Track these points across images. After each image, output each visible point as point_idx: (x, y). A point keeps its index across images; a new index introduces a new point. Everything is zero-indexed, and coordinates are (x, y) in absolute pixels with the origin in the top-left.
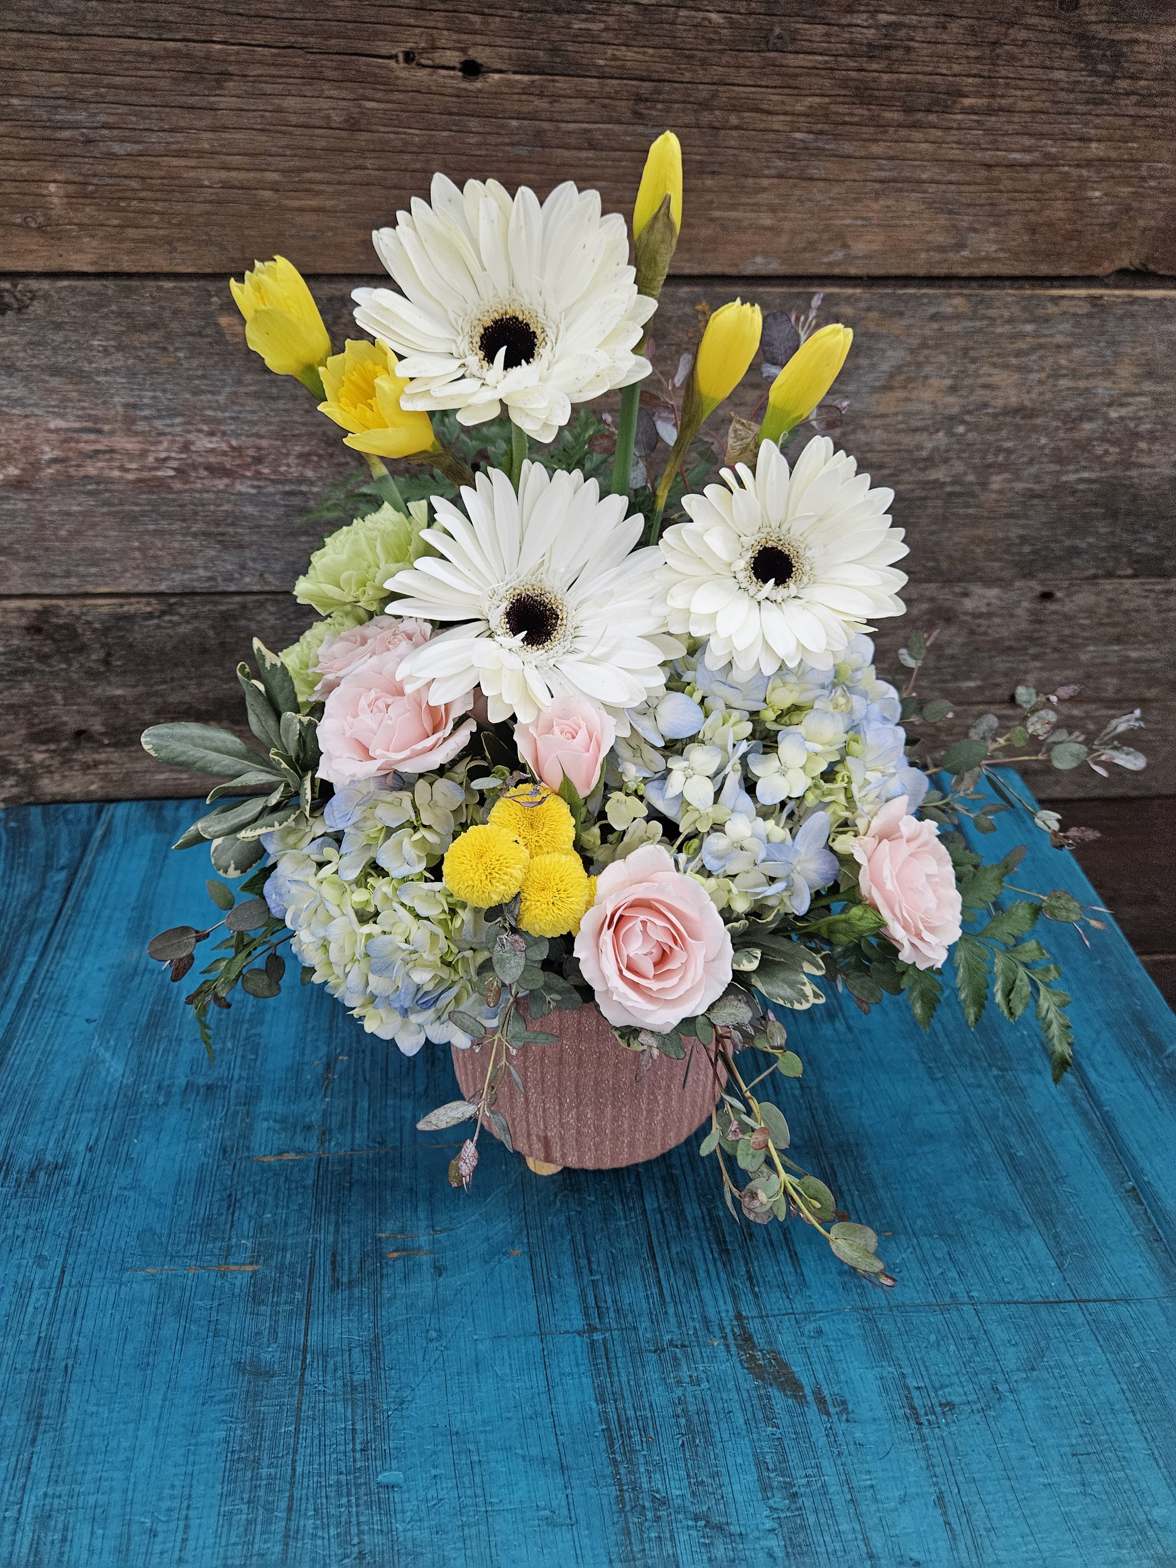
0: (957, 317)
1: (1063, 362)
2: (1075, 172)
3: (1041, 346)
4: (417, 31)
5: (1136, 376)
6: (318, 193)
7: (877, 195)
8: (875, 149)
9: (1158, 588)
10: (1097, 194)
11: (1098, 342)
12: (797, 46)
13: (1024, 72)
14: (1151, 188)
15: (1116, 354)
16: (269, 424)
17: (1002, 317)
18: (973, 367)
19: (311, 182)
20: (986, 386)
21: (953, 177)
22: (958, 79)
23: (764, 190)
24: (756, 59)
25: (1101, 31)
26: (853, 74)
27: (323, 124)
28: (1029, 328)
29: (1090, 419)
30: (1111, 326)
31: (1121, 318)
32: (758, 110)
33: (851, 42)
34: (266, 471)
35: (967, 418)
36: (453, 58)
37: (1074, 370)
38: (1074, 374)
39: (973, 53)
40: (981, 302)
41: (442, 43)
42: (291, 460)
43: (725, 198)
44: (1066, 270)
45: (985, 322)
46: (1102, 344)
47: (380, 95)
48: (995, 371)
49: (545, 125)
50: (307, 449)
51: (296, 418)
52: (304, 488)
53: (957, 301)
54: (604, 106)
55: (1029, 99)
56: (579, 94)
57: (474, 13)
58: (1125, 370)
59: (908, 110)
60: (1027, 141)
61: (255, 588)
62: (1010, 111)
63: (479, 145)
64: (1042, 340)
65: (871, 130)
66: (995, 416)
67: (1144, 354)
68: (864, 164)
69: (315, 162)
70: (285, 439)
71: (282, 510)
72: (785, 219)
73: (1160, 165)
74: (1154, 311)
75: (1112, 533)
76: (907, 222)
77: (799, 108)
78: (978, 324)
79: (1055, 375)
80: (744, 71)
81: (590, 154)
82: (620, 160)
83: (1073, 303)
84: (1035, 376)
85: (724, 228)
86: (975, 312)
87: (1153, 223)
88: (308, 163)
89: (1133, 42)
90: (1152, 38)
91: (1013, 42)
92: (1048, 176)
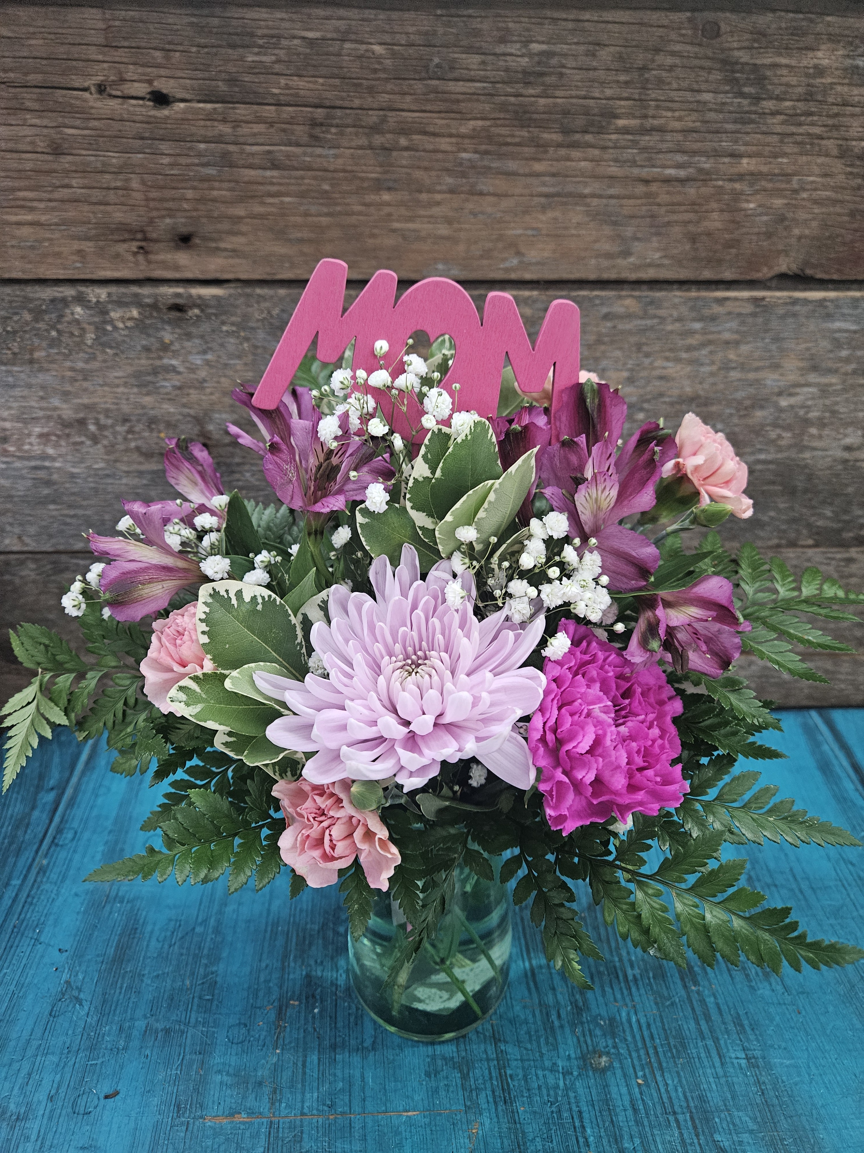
0: (629, 316)
1: (732, 356)
2: (728, 186)
3: (710, 342)
4: (105, 65)
5: (801, 369)
6: (32, 209)
7: (544, 208)
8: (538, 167)
9: (839, 556)
10: (752, 206)
11: (763, 339)
12: (456, 74)
13: (674, 94)
14: (804, 199)
15: (781, 350)
16: (10, 408)
17: (671, 316)
18: (647, 361)
19: (24, 199)
20: (661, 378)
21: (612, 191)
22: (611, 102)
23: (438, 204)
24: (419, 87)
25: (744, 57)
26: (512, 99)
27: (29, 148)
28: (697, 326)
29: (762, 407)
30: (774, 324)
31: (783, 317)
32: (425, 133)
33: (507, 70)
34: (12, 449)
35: (646, 406)
36: (141, 89)
37: (743, 364)
38: (743, 367)
39: (623, 78)
40: (652, 303)
41: (129, 76)
42: (33, 439)
43: (403, 211)
44: (728, 275)
45: (656, 321)
46: (767, 341)
47: (78, 123)
48: (670, 364)
49: (231, 148)
50: (46, 430)
51: (33, 404)
52: (47, 464)
53: (628, 302)
54: (284, 130)
55: (680, 119)
56: (259, 120)
57: (155, 49)
58: (791, 364)
59: (566, 131)
60: (680, 158)
61: (15, 548)
62: (661, 130)
63: (172, 165)
64: (711, 337)
65: (533, 150)
66: (672, 404)
67: (808, 349)
68: (529, 180)
69: (26, 183)
70: (25, 422)
71: (29, 483)
72: (460, 230)
73: (811, 179)
74: (814, 311)
75: (792, 508)
76: (574, 232)
77: (463, 130)
78: (649, 322)
79: (726, 367)
80: (408, 98)
81: (275, 173)
82: (303, 178)
83: (737, 304)
84: (706, 369)
85: (404, 238)
86: (645, 312)
87: (807, 232)
88: (20, 183)
89: (775, 66)
90: (793, 62)
91: (660, 67)
92: (703, 190)
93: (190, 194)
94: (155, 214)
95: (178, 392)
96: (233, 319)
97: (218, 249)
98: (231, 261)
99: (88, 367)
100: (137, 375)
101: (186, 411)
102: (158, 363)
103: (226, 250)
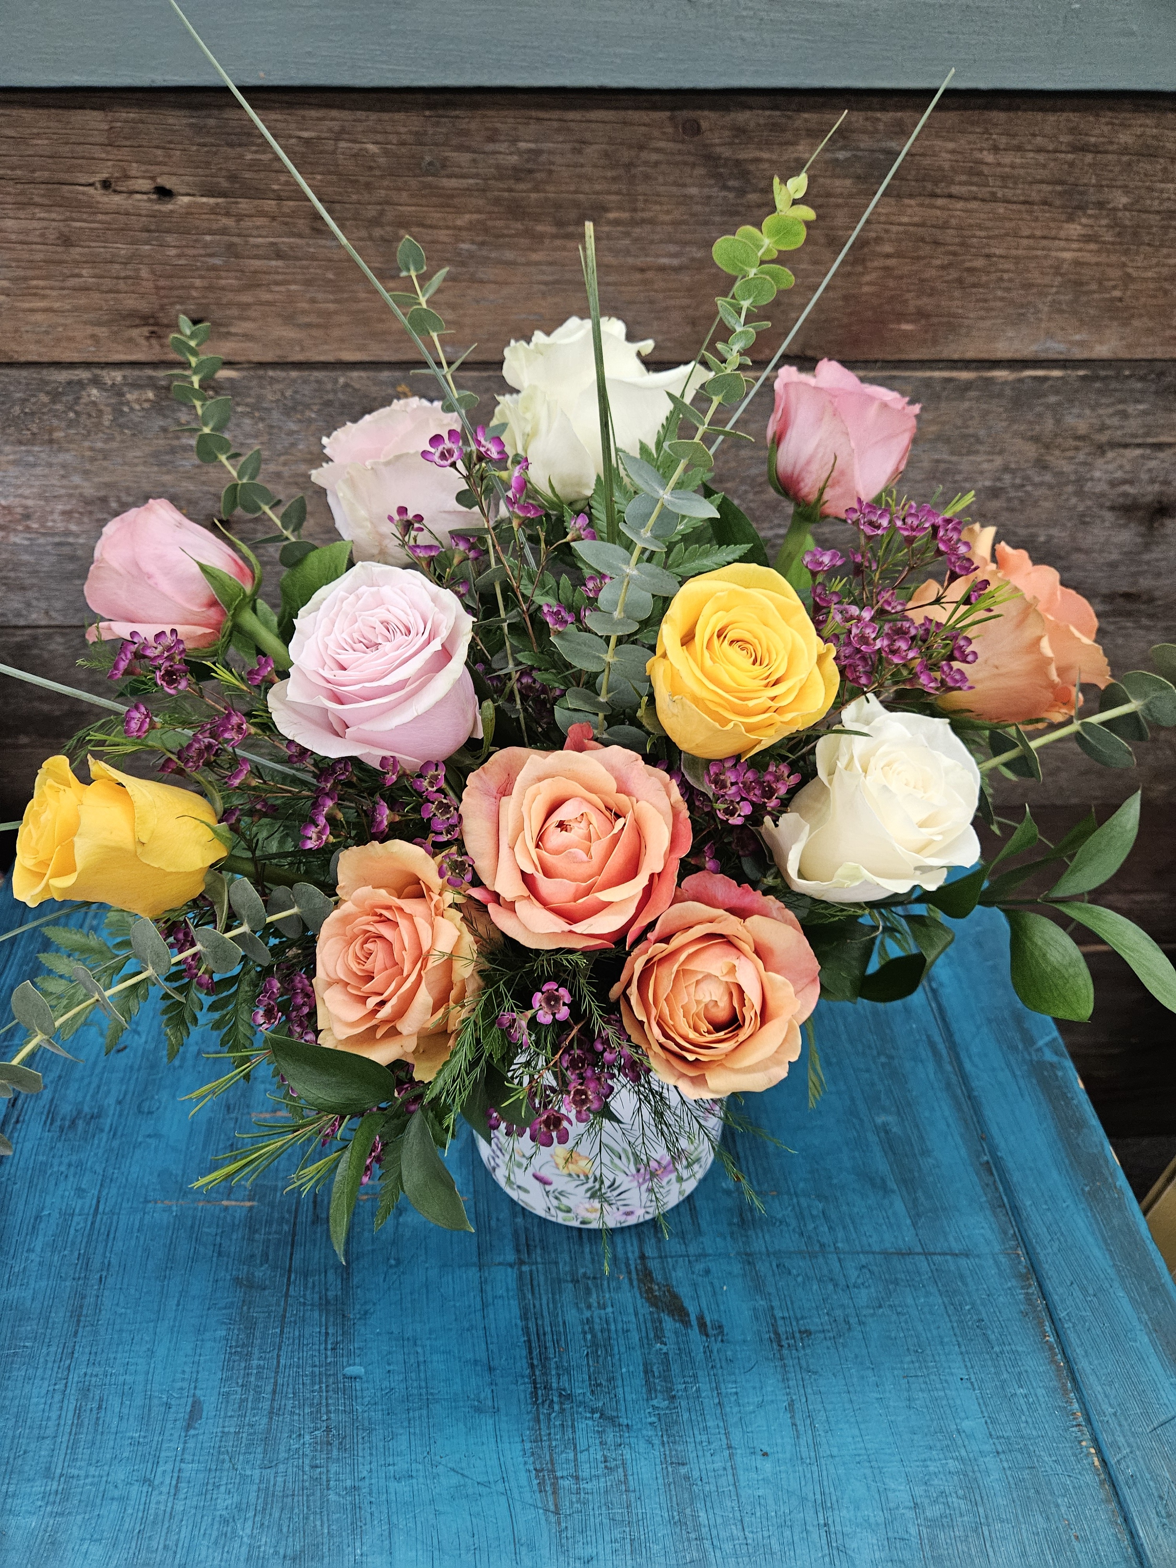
4: (110, 163)
6: (44, 297)
7: (544, 295)
8: (535, 257)
12: (449, 171)
13: (661, 189)
16: (31, 486)
19: (37, 287)
22: (601, 197)
24: (413, 183)
25: (726, 152)
26: (506, 194)
27: (38, 240)
32: (423, 226)
33: (498, 167)
34: (35, 526)
36: (145, 185)
39: (609, 174)
41: (133, 173)
42: (56, 516)
47: (85, 216)
49: (235, 240)
50: (68, 507)
51: (55, 482)
52: (71, 540)
54: (286, 224)
55: (668, 212)
56: (262, 214)
57: (157, 147)
59: (560, 224)
60: (673, 248)
61: (43, 623)
62: (651, 222)
63: (179, 256)
65: (527, 241)
68: (528, 269)
69: (37, 272)
70: (46, 499)
71: (54, 559)
72: (465, 315)
77: (459, 223)
80: (404, 194)
81: (280, 263)
82: (307, 268)
88: (30, 273)
89: (758, 160)
90: (774, 157)
91: (646, 163)
92: (697, 277)
93: (198, 282)
94: (166, 301)
95: (197, 470)
96: (249, 400)
97: (229, 333)
98: (243, 345)
99: (107, 447)
100: (156, 454)
101: (206, 488)
102: (175, 443)
103: (236, 335)
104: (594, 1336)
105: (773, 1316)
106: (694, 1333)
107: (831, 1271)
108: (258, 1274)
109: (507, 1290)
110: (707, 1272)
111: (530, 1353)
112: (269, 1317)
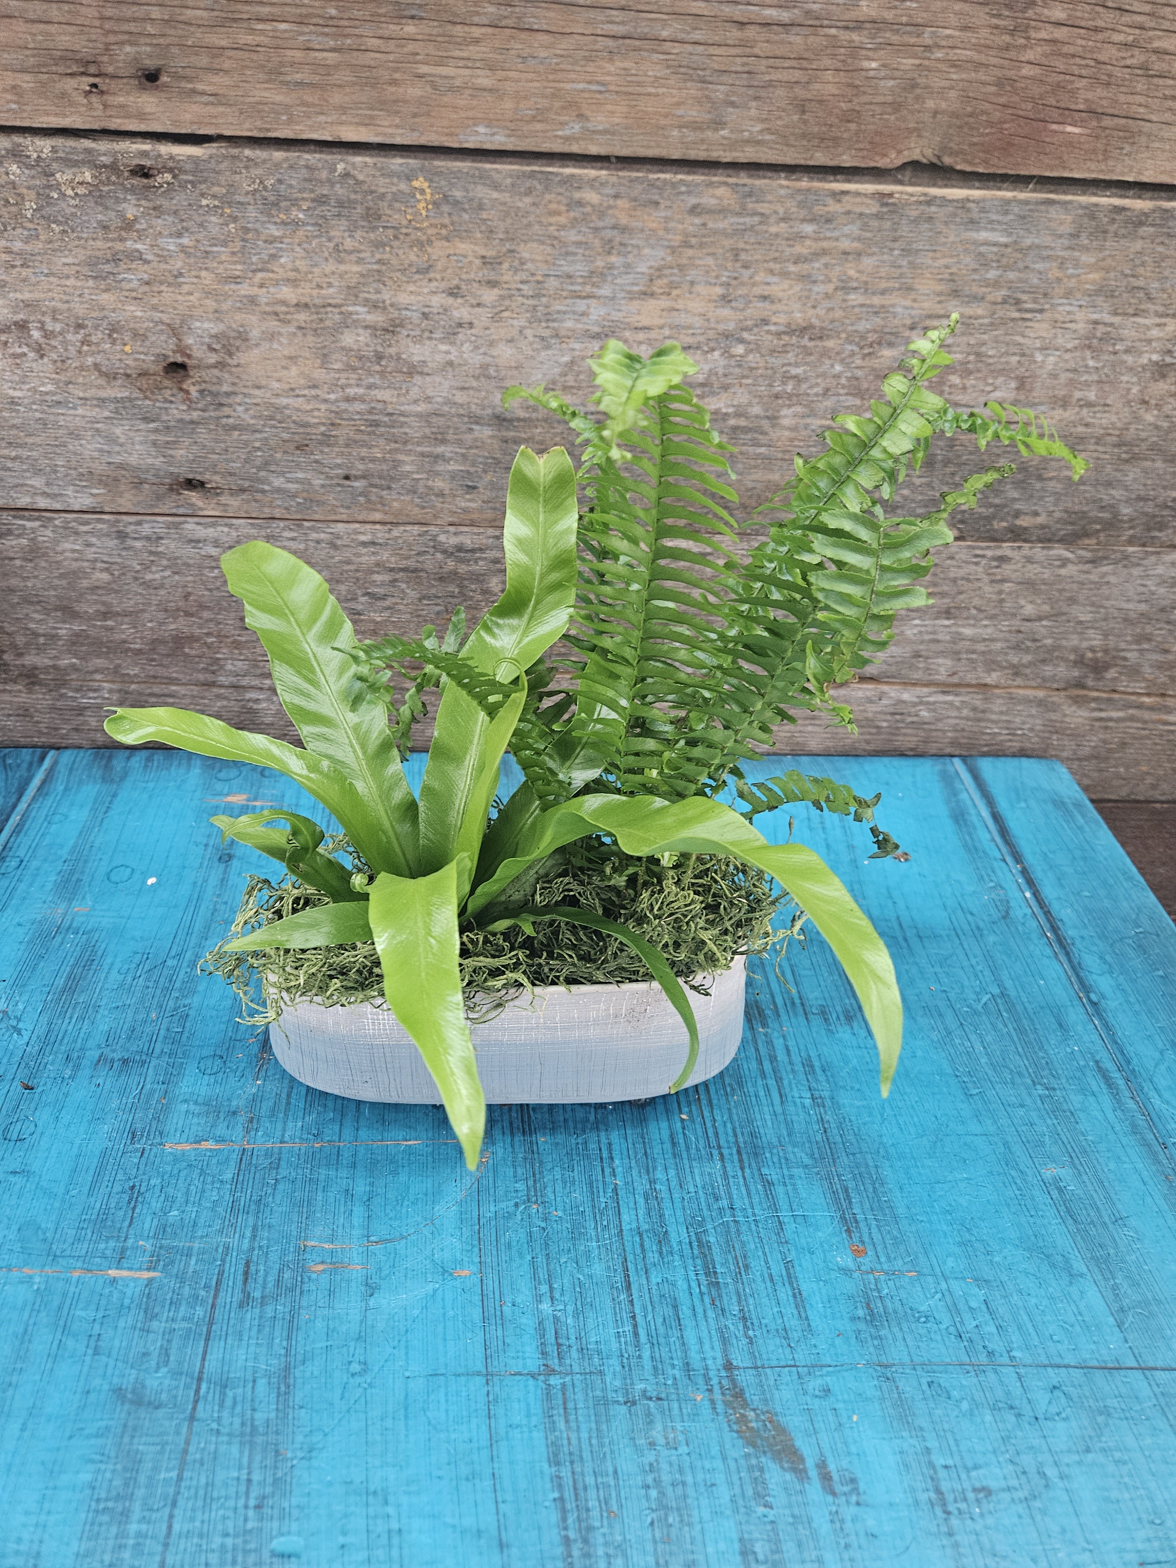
0: (722, 211)
1: (852, 273)
2: (844, 35)
3: (824, 252)
5: (939, 294)
7: (611, 54)
9: (989, 553)
10: (874, 65)
11: (892, 250)
14: (938, 60)
15: (913, 265)
17: (776, 212)
18: (746, 273)
20: (765, 298)
21: (697, 36)
23: (477, 41)
28: (809, 228)
29: (891, 345)
30: (905, 230)
31: (916, 221)
35: (746, 335)
37: (866, 283)
38: (866, 289)
40: (750, 194)
43: (431, 49)
44: (847, 161)
45: (757, 219)
46: (896, 252)
48: (775, 279)
53: (721, 191)
58: (926, 286)
64: (825, 244)
66: (779, 334)
67: (947, 267)
68: (592, 14)
72: (506, 78)
73: (948, 32)
74: (955, 215)
75: (929, 485)
76: (652, 90)
78: (748, 220)
79: (845, 287)
83: (858, 200)
84: (819, 288)
85: (435, 88)
86: (743, 207)
87: (944, 105)
92: (811, 39)
93: (156, 13)
94: (112, 39)
95: (146, 288)
96: (216, 189)
97: (194, 91)
98: (212, 111)
99: (28, 248)
100: (92, 262)
101: (157, 316)
102: (119, 246)
103: (203, 93)
104: (662, 1493)
105: (931, 1465)
106: (814, 1490)
107: (1008, 1393)
108: (152, 1383)
109: (528, 1416)
110: (827, 1391)
111: (564, 1519)
112: (162, 1452)
